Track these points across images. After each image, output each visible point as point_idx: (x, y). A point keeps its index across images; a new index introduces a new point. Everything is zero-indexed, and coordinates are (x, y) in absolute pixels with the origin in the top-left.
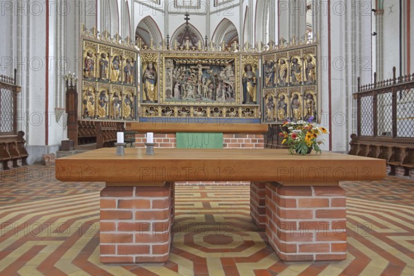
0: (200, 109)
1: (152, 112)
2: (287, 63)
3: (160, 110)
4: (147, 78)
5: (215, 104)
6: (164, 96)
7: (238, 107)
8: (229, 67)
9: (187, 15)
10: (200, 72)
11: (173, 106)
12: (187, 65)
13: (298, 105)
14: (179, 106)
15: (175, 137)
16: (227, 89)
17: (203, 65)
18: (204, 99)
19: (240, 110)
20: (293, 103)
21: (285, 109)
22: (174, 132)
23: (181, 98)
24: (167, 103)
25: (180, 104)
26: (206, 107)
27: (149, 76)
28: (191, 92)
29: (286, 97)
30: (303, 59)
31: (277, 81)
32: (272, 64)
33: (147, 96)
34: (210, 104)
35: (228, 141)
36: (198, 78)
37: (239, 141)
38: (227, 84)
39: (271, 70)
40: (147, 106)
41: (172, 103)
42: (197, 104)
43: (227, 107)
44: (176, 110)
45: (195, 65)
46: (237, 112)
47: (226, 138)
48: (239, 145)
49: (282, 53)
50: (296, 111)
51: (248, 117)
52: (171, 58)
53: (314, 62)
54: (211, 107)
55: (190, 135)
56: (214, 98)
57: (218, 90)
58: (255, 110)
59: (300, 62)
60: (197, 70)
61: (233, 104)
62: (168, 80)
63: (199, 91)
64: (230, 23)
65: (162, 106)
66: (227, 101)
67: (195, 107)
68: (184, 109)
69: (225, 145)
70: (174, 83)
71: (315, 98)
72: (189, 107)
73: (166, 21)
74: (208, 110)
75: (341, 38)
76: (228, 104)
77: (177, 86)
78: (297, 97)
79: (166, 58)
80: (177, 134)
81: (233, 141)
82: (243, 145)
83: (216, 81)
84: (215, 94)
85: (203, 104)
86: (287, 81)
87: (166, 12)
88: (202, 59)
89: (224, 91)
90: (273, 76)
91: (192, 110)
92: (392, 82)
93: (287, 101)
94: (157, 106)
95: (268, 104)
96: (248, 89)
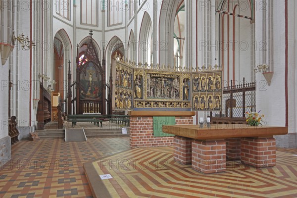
0: (164, 103)
1: (140, 105)
2: (205, 79)
3: (144, 103)
4: (137, 84)
5: (171, 100)
6: (146, 95)
7: (181, 102)
8: (176, 80)
9: (91, 31)
10: (163, 81)
11: (151, 101)
12: (157, 78)
13: (212, 102)
14: (153, 101)
15: (153, 119)
16: (176, 92)
17: (164, 78)
18: (166, 97)
19: (182, 104)
20: (209, 101)
21: (205, 103)
22: (152, 116)
23: (154, 96)
24: (148, 100)
25: (154, 100)
26: (166, 102)
27: (138, 83)
28: (159, 94)
29: (205, 97)
30: (214, 78)
31: (200, 88)
32: (197, 79)
33: (136, 95)
34: (168, 100)
35: (177, 121)
36: (161, 85)
37: (183, 121)
38: (176, 89)
39: (197, 82)
40: (138, 101)
41: (150, 100)
42: (162, 100)
43: (176, 102)
44: (152, 103)
45: (160, 77)
46: (180, 105)
47: (176, 119)
48: (182, 123)
49: (203, 73)
50: (210, 104)
51: (185, 108)
52: (149, 73)
53: (220, 80)
54: (169, 102)
55: (160, 118)
56: (170, 97)
57: (172, 92)
58: (189, 104)
59: (212, 79)
60: (161, 80)
61: (179, 100)
62: (148, 86)
63: (163, 93)
64: (118, 39)
65: (145, 101)
66: (176, 99)
67: (161, 102)
68: (156, 103)
69: (176, 123)
70: (151, 88)
71: (220, 98)
72: (159, 102)
73: (75, 34)
74: (168, 104)
75: (202, 61)
76: (177, 100)
77: (152, 89)
78: (210, 98)
79: (147, 73)
80: (154, 117)
81: (180, 121)
82: (184, 123)
83: (171, 87)
84: (170, 95)
85: (165, 100)
86: (205, 89)
87: (74, 27)
88: (165, 75)
89: (174, 93)
90: (198, 86)
91: (160, 104)
92: (242, 86)
93: (205, 99)
94: (143, 101)
95: (195, 101)
96: (185, 92)
